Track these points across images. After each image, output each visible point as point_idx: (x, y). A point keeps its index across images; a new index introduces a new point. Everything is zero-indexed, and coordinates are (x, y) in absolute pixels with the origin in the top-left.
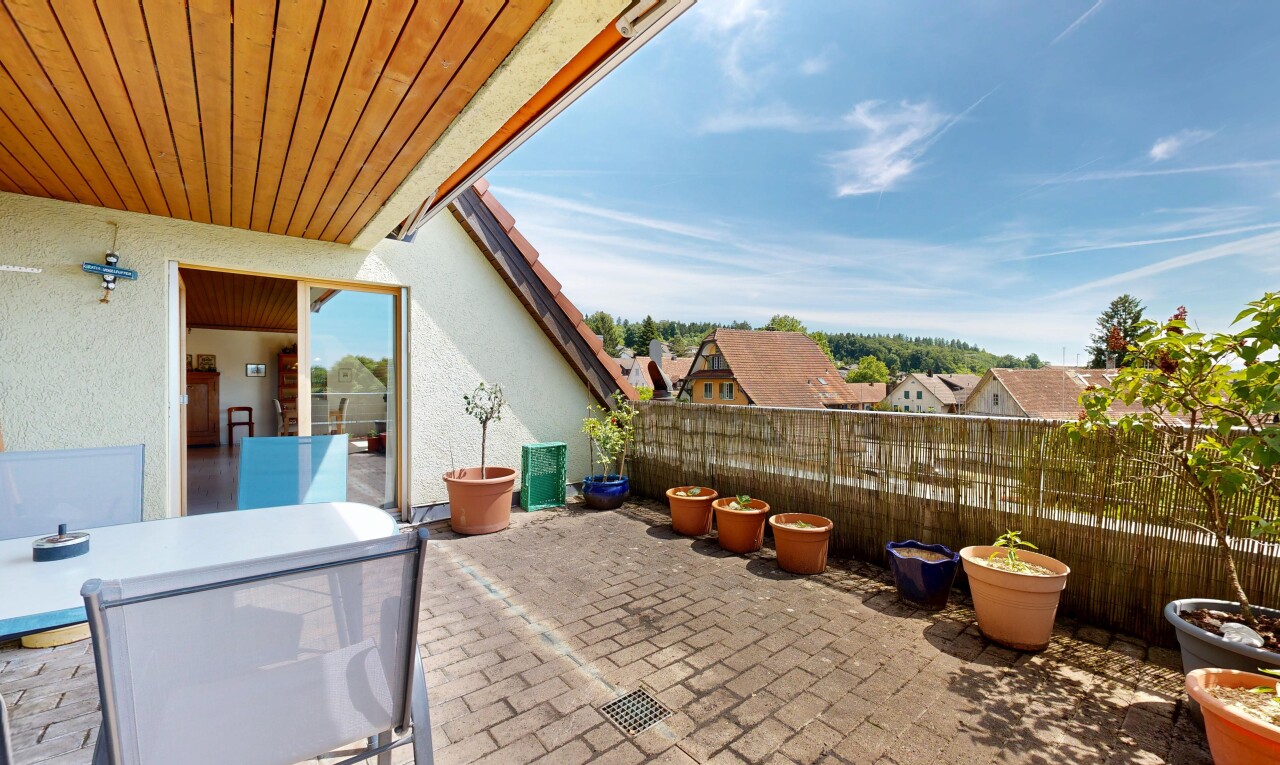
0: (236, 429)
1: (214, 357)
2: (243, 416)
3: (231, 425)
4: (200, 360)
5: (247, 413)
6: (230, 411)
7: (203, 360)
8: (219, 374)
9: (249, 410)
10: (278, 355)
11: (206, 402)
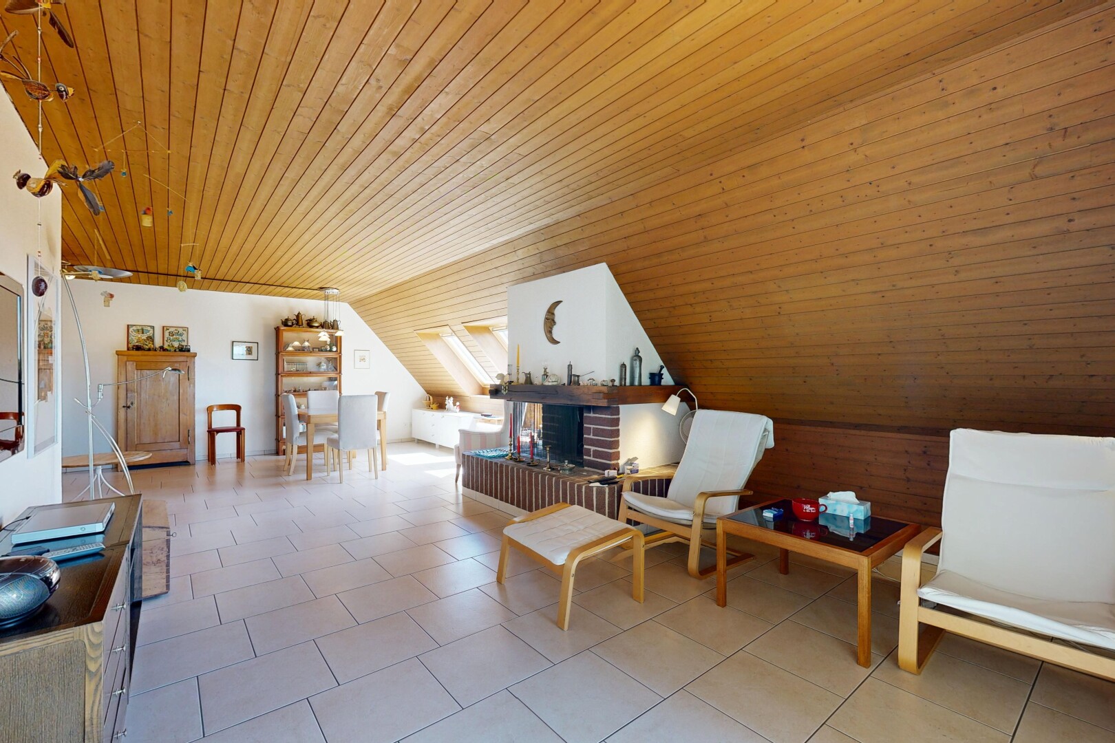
0: (219, 437)
1: (186, 329)
2: (228, 419)
3: (212, 433)
4: (167, 334)
5: (234, 413)
6: (210, 410)
7: (171, 334)
8: (195, 355)
9: (237, 408)
10: (277, 329)
11: (176, 397)
